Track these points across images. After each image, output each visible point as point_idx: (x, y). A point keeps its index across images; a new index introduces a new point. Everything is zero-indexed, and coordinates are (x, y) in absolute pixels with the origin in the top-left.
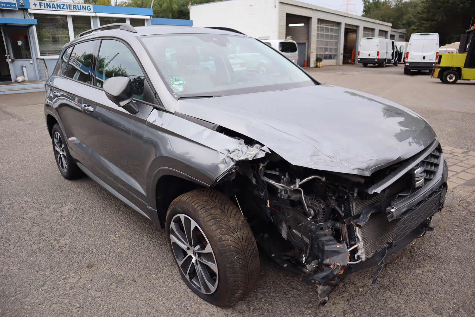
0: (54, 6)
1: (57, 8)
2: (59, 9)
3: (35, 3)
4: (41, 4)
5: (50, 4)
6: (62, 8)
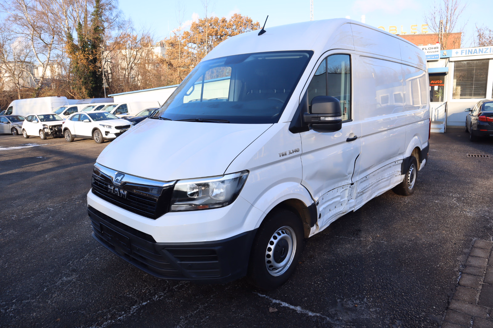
0: (475, 52)
1: (479, 53)
2: (481, 53)
3: (457, 51)
4: (463, 51)
5: (472, 50)
6: (485, 52)
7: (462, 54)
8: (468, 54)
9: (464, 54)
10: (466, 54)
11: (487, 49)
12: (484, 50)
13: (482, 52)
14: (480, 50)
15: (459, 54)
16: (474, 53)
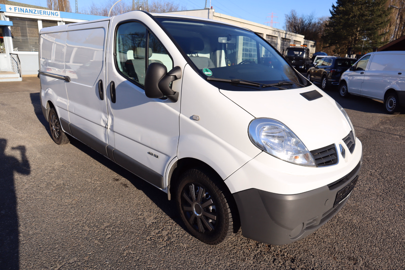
1: (30, 13)
3: (11, 7)
4: (16, 9)
5: (23, 9)
6: (34, 13)
7: (15, 11)
8: (21, 12)
9: (17, 11)
10: (19, 11)
11: (36, 10)
12: (33, 11)
13: (32, 12)
14: (30, 10)
15: (13, 10)
16: (25, 12)
